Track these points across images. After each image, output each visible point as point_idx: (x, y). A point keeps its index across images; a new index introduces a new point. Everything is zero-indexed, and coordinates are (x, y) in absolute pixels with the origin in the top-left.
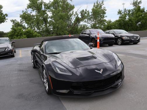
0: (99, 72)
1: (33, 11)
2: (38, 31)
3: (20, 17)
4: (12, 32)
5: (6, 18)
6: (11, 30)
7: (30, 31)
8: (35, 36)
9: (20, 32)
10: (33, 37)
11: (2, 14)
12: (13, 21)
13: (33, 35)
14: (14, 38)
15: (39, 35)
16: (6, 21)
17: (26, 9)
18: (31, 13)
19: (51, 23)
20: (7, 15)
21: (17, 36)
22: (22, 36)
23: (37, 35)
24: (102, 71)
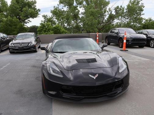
0: (93, 77)
1: (65, 6)
2: (68, 27)
3: (51, 12)
4: (41, 27)
5: (39, 13)
6: (40, 25)
7: (58, 27)
9: (48, 28)
10: (60, 34)
11: (35, 9)
12: (45, 17)
13: (61, 31)
15: (67, 31)
16: (38, 16)
17: (58, 5)
18: (63, 8)
19: (82, 20)
20: (39, 10)
21: (45, 31)
22: (50, 32)
23: (64, 32)
24: (96, 76)
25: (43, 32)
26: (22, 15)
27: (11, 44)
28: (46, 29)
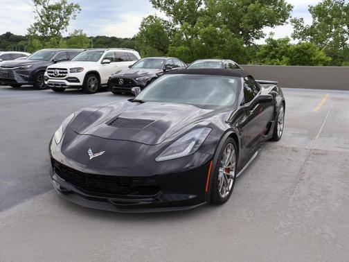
0: (90, 154)
5: (291, 13)
6: (266, 43)
7: (307, 49)
8: (317, 62)
12: (297, 23)
13: (313, 58)
14: (263, 62)
15: (330, 59)
16: (287, 20)
20: (290, 7)
22: (280, 60)
23: (321, 60)
24: (97, 155)
25: (267, 59)
26: (246, 19)
28: (277, 52)
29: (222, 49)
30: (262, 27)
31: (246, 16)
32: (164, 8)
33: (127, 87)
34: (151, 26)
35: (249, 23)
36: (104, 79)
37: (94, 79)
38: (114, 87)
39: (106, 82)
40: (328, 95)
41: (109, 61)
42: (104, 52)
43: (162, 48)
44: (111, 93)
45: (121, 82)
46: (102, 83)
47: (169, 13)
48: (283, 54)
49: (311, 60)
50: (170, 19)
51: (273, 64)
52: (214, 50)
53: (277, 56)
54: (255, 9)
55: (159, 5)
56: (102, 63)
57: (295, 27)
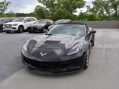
5: (85, 4)
6: (80, 14)
7: (93, 15)
8: (97, 20)
10: (92, 21)
12: (88, 7)
13: (95, 18)
14: (79, 20)
15: (101, 18)
16: (84, 6)
20: (85, 2)
23: (98, 19)
24: (44, 54)
25: (80, 19)
26: (71, 6)
27: (50, 27)
28: (83, 17)
29: (64, 16)
30: (76, 9)
31: (71, 5)
32: (42, 3)
33: (34, 30)
34: (39, 9)
35: (72, 7)
36: (25, 28)
37: (22, 28)
38: (29, 30)
39: (26, 29)
40: (101, 30)
41: (27, 21)
42: (24, 18)
43: (43, 16)
44: (28, 32)
45: (32, 28)
46: (24, 29)
47: (44, 4)
48: (85, 17)
49: (95, 19)
50: (45, 6)
51: (82, 21)
52: (61, 17)
53: (83, 18)
54: (74, 3)
55: (41, 2)
56: (24, 22)
57: (88, 8)
